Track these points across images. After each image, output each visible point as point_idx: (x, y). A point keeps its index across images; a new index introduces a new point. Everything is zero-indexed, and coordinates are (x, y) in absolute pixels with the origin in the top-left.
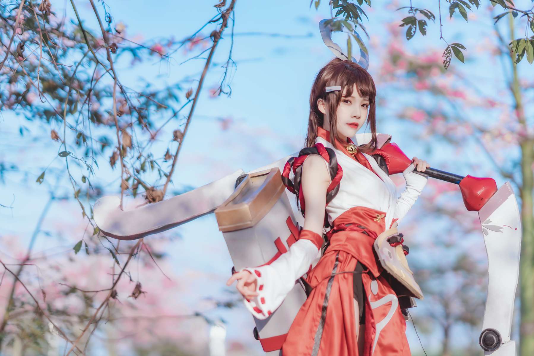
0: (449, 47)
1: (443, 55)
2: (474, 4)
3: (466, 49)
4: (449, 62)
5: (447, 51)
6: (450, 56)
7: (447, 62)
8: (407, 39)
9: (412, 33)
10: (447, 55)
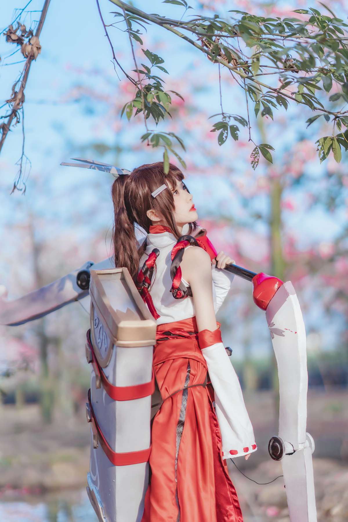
0: (256, 148)
1: (251, 156)
2: (282, 105)
3: (274, 149)
4: (257, 162)
5: (255, 152)
6: (258, 156)
7: (255, 163)
8: (219, 145)
9: (223, 139)
10: (255, 155)
